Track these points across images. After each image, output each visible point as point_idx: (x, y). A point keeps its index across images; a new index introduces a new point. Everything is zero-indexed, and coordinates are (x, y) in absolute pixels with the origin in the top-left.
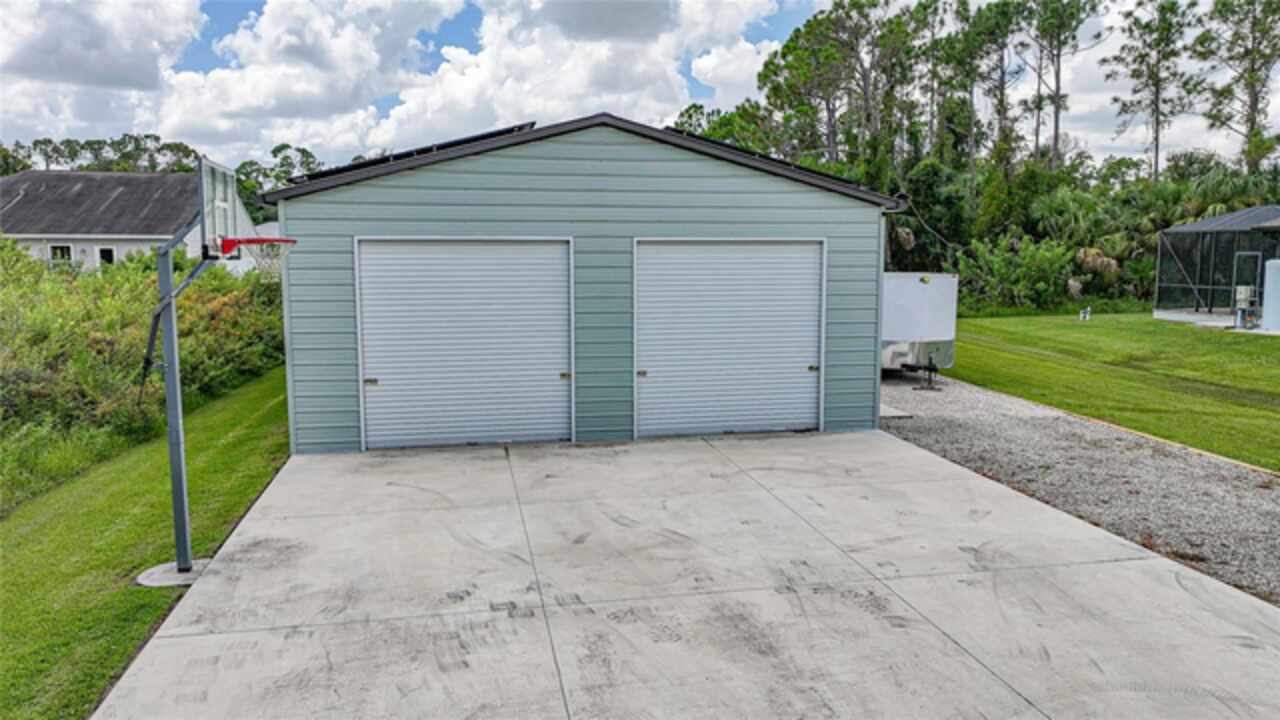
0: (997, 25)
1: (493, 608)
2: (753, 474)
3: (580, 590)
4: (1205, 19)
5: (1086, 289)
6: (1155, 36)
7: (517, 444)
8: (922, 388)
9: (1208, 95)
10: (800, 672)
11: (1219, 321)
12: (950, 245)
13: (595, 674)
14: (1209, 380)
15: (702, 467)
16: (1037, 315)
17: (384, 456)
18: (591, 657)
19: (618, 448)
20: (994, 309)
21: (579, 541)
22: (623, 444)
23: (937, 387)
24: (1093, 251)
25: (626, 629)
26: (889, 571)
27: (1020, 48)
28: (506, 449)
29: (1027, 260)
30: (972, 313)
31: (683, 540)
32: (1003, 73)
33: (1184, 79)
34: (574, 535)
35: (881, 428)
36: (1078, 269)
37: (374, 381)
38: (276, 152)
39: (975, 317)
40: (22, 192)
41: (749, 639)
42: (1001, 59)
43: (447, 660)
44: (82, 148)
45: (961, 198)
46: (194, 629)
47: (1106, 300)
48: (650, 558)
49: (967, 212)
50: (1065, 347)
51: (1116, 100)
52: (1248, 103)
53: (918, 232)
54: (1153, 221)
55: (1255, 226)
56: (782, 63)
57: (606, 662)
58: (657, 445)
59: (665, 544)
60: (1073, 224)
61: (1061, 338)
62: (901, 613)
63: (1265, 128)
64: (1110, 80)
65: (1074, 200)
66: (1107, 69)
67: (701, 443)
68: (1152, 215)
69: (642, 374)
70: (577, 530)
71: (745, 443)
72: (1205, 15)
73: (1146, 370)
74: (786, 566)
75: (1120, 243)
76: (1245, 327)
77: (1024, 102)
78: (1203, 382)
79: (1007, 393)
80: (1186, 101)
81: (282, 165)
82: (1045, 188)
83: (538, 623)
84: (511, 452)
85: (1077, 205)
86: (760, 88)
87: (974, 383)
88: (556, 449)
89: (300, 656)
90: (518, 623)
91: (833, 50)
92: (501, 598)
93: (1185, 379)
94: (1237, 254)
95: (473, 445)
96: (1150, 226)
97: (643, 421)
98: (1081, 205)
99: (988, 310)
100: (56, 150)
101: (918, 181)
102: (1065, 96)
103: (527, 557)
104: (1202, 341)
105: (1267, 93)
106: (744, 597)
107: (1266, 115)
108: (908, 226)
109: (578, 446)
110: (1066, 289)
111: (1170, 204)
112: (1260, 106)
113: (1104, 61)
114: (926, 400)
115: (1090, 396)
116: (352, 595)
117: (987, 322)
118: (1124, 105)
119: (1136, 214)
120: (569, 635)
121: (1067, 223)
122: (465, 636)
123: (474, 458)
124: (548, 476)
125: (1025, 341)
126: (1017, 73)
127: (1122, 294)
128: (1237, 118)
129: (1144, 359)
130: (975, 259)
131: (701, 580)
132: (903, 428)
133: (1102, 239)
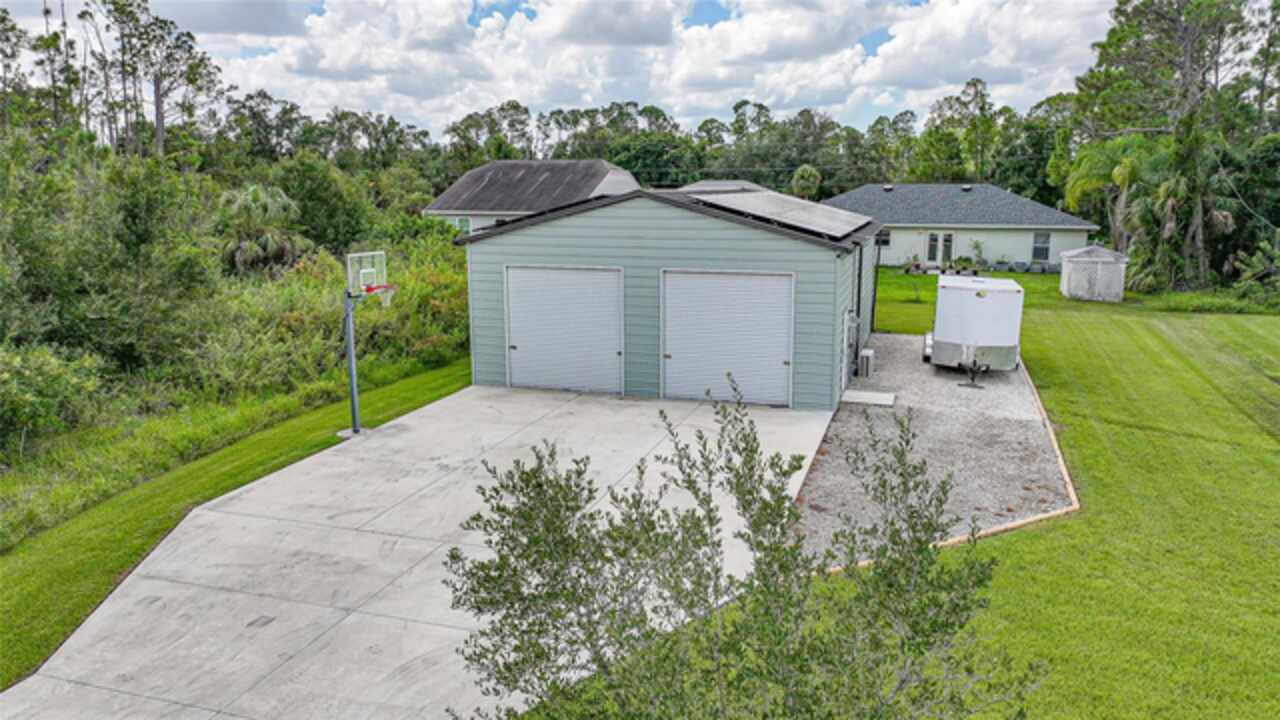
7: (591, 393)
18: (442, 487)
23: (980, 384)
35: (837, 411)
37: (514, 347)
40: (488, 179)
53: (1239, 216)
57: (445, 489)
67: (696, 406)
79: (1040, 397)
88: (607, 398)
90: (439, 471)
92: (447, 462)
95: (567, 390)
97: (668, 386)
100: (565, 118)
108: (1228, 209)
109: (621, 399)
122: (412, 473)
124: (569, 414)
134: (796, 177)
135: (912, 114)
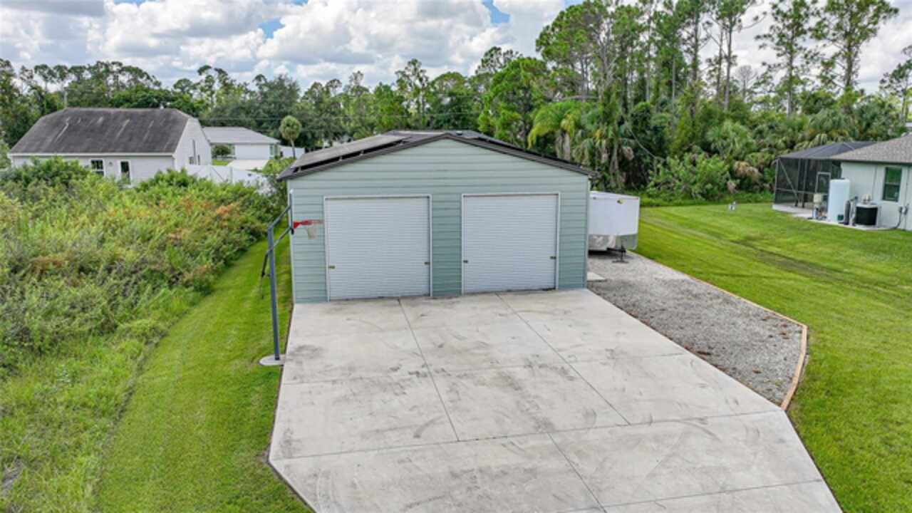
0: (693, 9)
1: (410, 373)
2: (520, 314)
3: (444, 367)
4: (822, 11)
5: (739, 187)
6: (791, 21)
7: (404, 297)
8: (617, 262)
9: (819, 64)
10: (529, 396)
11: (806, 214)
12: (656, 158)
13: (453, 396)
14: (783, 254)
15: (495, 310)
16: (706, 204)
17: (339, 304)
18: (451, 391)
19: (454, 300)
20: (680, 200)
21: (441, 346)
22: (456, 297)
23: (626, 260)
24: (743, 164)
25: (464, 381)
26: (572, 359)
27: (706, 25)
28: (398, 300)
29: (701, 170)
30: (666, 203)
31: (485, 346)
32: (697, 40)
33: (806, 52)
34: (439, 344)
35: (588, 288)
36: (733, 174)
37: (333, 267)
38: (201, 71)
39: (667, 206)
40: (67, 124)
41: (511, 385)
42: (696, 30)
43: (397, 391)
44: (70, 71)
45: (663, 128)
46: (294, 381)
47: (750, 194)
48: (472, 354)
49: (668, 136)
50: (713, 230)
51: (764, 64)
52: (846, 67)
53: (636, 150)
54: (785, 142)
55: (827, 158)
56: (552, 33)
57: (457, 392)
58: (473, 298)
59: (478, 348)
60: (732, 145)
61: (713, 224)
62: (572, 375)
63: (856, 83)
64: (762, 49)
65: (733, 131)
66: (760, 42)
67: (496, 296)
68: (784, 138)
69: (466, 262)
70: (440, 341)
71: (518, 296)
72: (822, 9)
73: (752, 247)
74: (530, 357)
75: (762, 157)
76: (817, 218)
77: (709, 60)
78: (779, 255)
79: (664, 264)
80: (805, 68)
81: (206, 81)
82: (717, 121)
83: (429, 379)
84: (402, 301)
85: (735, 133)
86: (537, 50)
87: (649, 257)
88: (423, 300)
89: (340, 391)
90: (421, 379)
91: (581, 36)
92: (413, 370)
93: (771, 253)
94: (819, 173)
95: (381, 298)
96: (783, 145)
97: (467, 285)
98: (737, 134)
99: (676, 202)
100: (50, 72)
101: (637, 116)
102: (735, 57)
103: (419, 353)
104: (792, 228)
105: (858, 61)
106: (510, 369)
107: (857, 75)
108: (630, 145)
109: (434, 298)
110: (725, 188)
111: (796, 131)
112: (853, 69)
113: (758, 37)
114: (618, 269)
115: (710, 266)
116: (351, 369)
117: (673, 210)
118: (770, 67)
119: (775, 137)
120: (441, 383)
121: (729, 145)
122: (402, 384)
123: (385, 306)
124: (422, 315)
125: (691, 225)
126: (706, 39)
127: (762, 189)
128: (838, 78)
129: (754, 239)
130: (669, 169)
131: (493, 362)
132: (598, 288)
133: (750, 156)
134: (282, 125)
135: (338, 81)
